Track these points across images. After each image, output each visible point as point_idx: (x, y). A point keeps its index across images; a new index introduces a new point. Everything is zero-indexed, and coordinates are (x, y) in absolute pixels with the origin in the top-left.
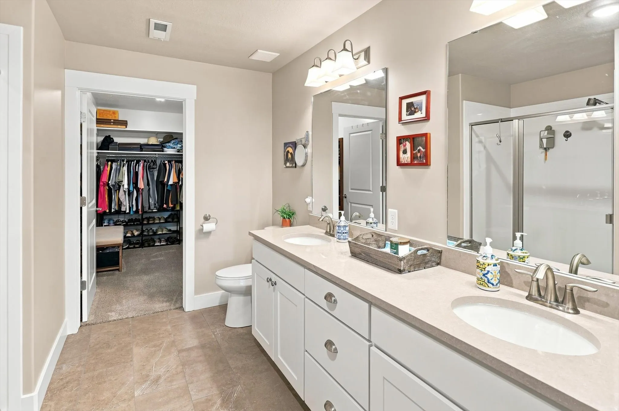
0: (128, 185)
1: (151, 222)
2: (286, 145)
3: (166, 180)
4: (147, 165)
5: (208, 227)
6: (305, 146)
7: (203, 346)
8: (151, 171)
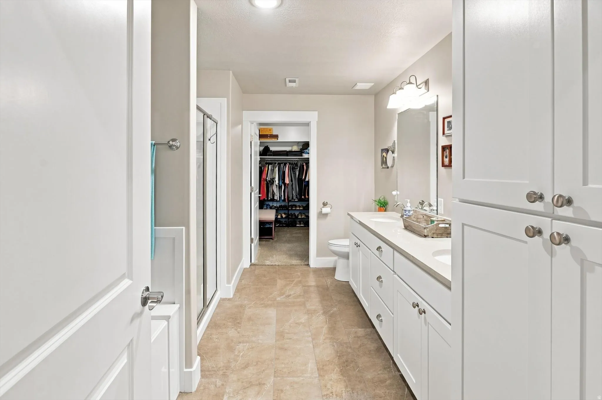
0: (279, 181)
1: (293, 209)
2: (382, 150)
3: (303, 178)
4: (291, 166)
5: (325, 210)
6: (393, 152)
7: (318, 286)
8: (294, 171)
